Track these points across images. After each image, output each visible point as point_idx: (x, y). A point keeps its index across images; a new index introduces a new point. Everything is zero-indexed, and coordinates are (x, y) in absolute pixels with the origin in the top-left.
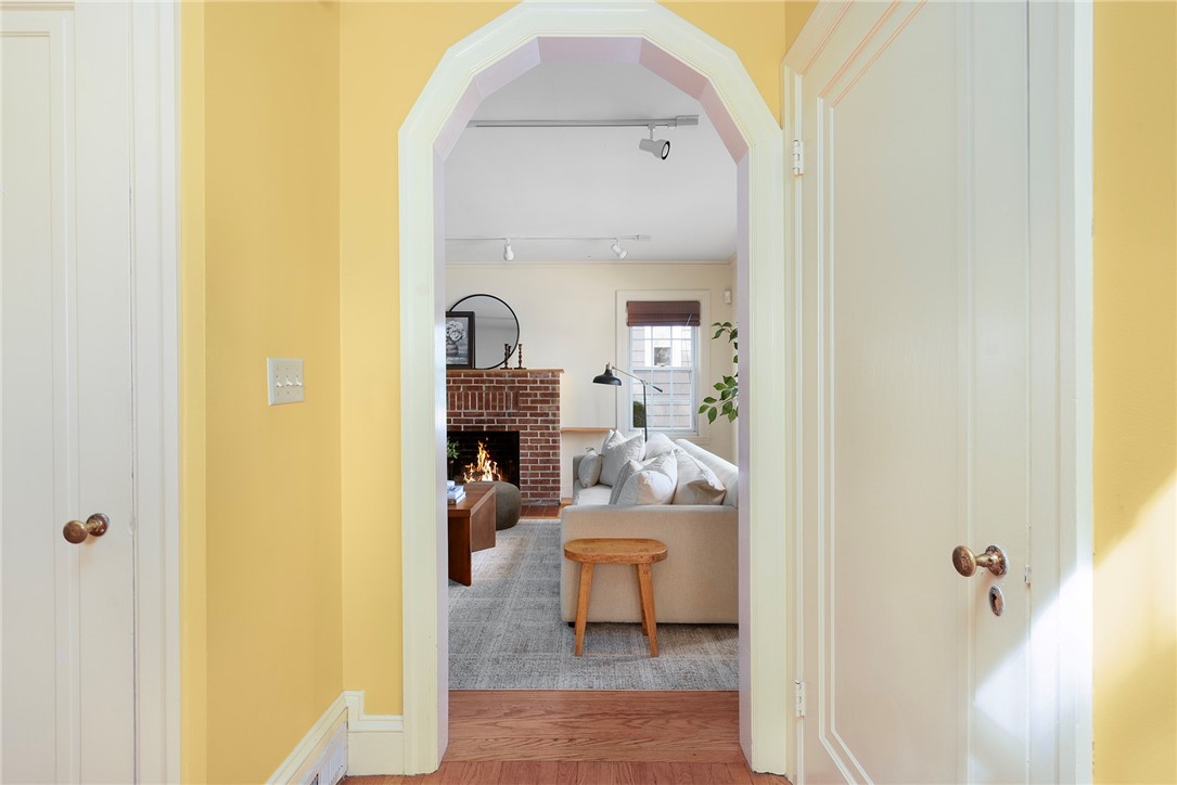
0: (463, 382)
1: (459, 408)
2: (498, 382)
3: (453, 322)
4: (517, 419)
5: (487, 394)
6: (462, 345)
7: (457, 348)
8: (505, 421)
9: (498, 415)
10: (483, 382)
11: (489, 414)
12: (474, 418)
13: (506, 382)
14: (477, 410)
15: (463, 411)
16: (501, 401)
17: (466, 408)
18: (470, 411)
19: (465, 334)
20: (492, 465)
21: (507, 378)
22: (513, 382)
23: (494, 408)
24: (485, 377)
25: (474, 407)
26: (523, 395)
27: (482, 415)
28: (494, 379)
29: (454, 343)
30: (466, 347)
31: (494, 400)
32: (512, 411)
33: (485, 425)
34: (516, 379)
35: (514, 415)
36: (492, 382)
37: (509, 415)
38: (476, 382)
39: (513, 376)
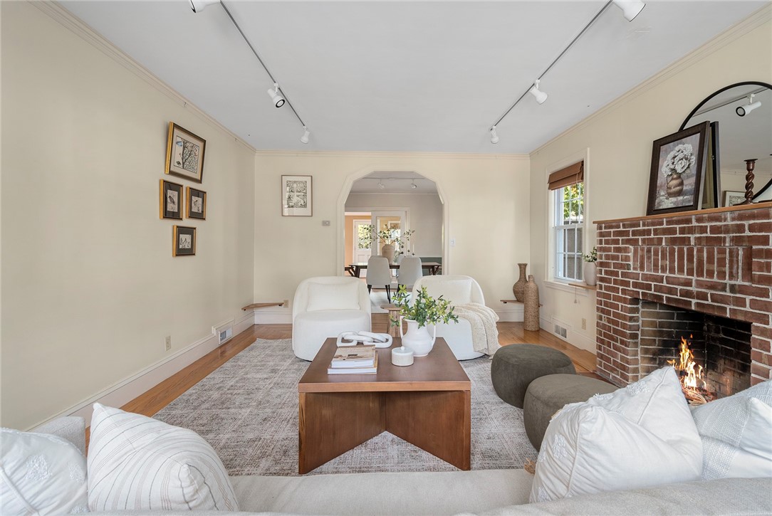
0: (665, 231)
1: (664, 270)
2: (714, 230)
3: (680, 147)
4: (748, 298)
5: (700, 251)
6: (688, 177)
7: (681, 184)
8: (724, 300)
9: (713, 286)
10: (691, 230)
11: (699, 284)
12: (679, 287)
13: (727, 230)
14: (685, 276)
15: (667, 274)
16: (721, 262)
17: (672, 271)
18: (676, 275)
19: (694, 159)
20: (696, 367)
21: (729, 222)
22: (740, 228)
23: (710, 274)
24: (694, 224)
25: (681, 270)
26: (760, 253)
27: (689, 283)
28: (708, 224)
29: (679, 176)
30: (693, 180)
31: (710, 260)
32: (739, 282)
33: (694, 301)
34: (746, 223)
35: (742, 290)
36: (703, 230)
37: (733, 288)
38: (682, 231)
39: (741, 218)
